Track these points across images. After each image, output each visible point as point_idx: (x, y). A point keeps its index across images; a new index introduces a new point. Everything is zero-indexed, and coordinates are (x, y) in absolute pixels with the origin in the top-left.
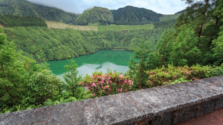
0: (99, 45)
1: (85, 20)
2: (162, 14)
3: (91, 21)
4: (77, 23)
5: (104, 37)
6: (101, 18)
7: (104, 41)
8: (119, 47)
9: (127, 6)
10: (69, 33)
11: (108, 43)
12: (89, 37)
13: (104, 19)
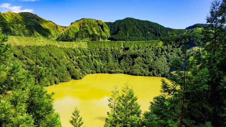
0: (90, 67)
1: (72, 34)
2: (171, 28)
3: (79, 35)
4: (60, 39)
5: (96, 56)
6: (94, 32)
7: (97, 61)
8: (117, 70)
9: (127, 18)
10: (50, 51)
11: (102, 65)
12: (76, 56)
13: (96, 33)
